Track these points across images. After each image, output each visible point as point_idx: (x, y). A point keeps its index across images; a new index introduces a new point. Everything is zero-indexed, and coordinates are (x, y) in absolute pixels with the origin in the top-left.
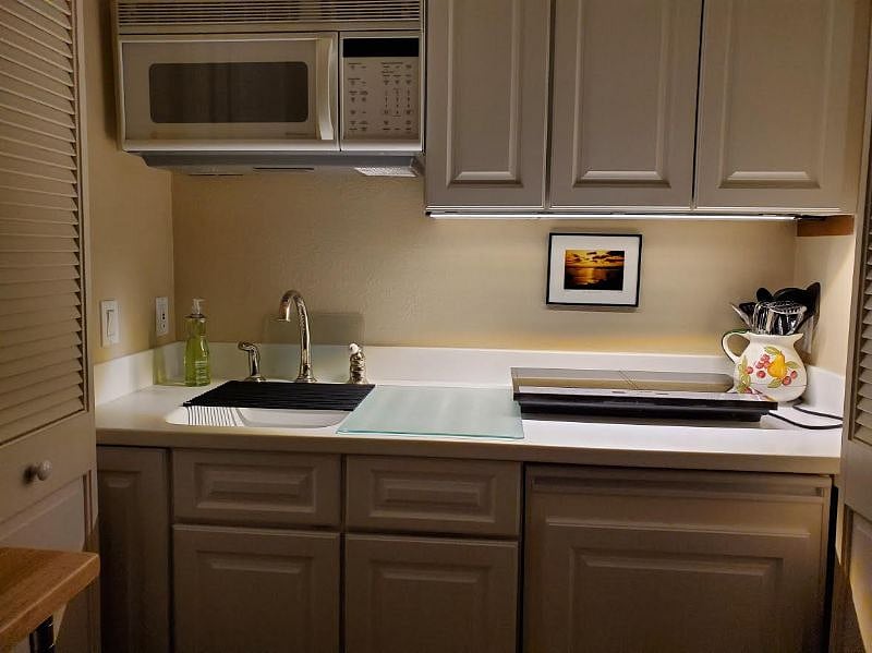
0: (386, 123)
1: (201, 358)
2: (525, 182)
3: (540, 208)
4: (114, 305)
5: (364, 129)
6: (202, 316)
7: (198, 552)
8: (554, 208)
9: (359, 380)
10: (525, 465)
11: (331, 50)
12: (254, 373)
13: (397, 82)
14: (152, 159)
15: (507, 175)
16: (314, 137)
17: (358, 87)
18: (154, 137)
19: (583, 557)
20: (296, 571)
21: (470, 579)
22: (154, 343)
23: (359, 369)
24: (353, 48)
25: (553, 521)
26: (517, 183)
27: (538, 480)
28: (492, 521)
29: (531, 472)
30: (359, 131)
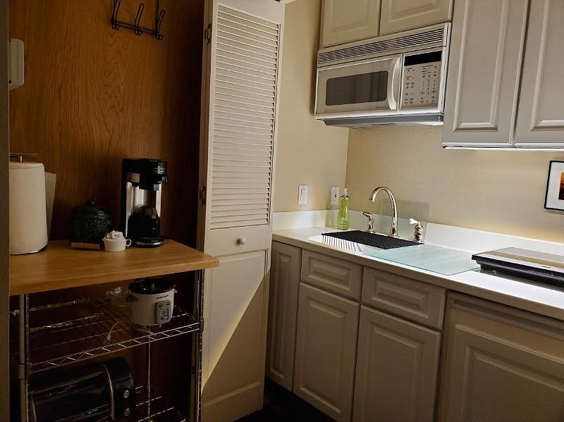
0: (422, 98)
1: (345, 217)
2: (499, 129)
3: (508, 144)
4: (306, 187)
5: (411, 102)
6: (347, 197)
7: (307, 297)
8: (517, 144)
9: (418, 240)
10: (449, 291)
11: (398, 63)
12: (370, 228)
13: (429, 76)
14: (328, 122)
15: (489, 124)
16: (387, 108)
17: (410, 81)
18: (326, 112)
19: (475, 353)
20: (340, 317)
21: (414, 346)
22: (329, 207)
23: (419, 234)
24: (410, 61)
25: (458, 326)
26: (495, 129)
27: (457, 301)
28: (427, 317)
29: (450, 295)
30: (409, 104)
